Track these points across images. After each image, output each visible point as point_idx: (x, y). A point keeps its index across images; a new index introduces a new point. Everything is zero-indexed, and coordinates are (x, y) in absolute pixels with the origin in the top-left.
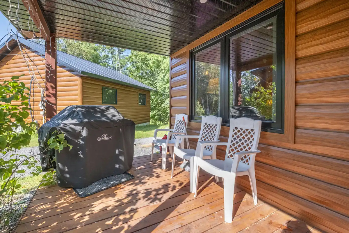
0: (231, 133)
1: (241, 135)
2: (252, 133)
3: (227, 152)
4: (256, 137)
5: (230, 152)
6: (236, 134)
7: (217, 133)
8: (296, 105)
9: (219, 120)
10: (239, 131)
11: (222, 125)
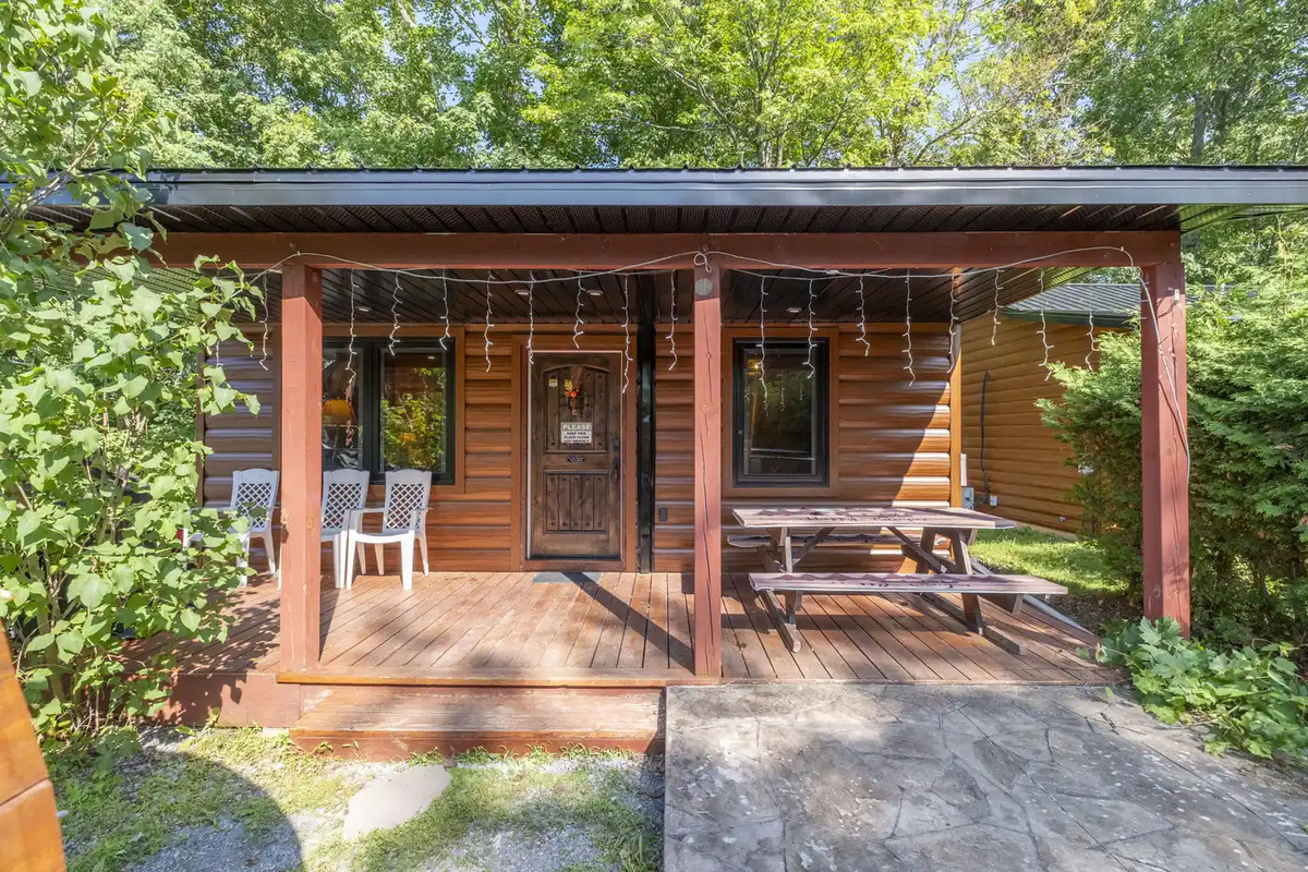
0: (389, 493)
1: (412, 493)
2: (420, 489)
3: (385, 520)
4: (426, 493)
5: (389, 520)
6: (396, 493)
7: (362, 497)
8: (466, 453)
9: (366, 475)
10: (400, 489)
11: (370, 483)
